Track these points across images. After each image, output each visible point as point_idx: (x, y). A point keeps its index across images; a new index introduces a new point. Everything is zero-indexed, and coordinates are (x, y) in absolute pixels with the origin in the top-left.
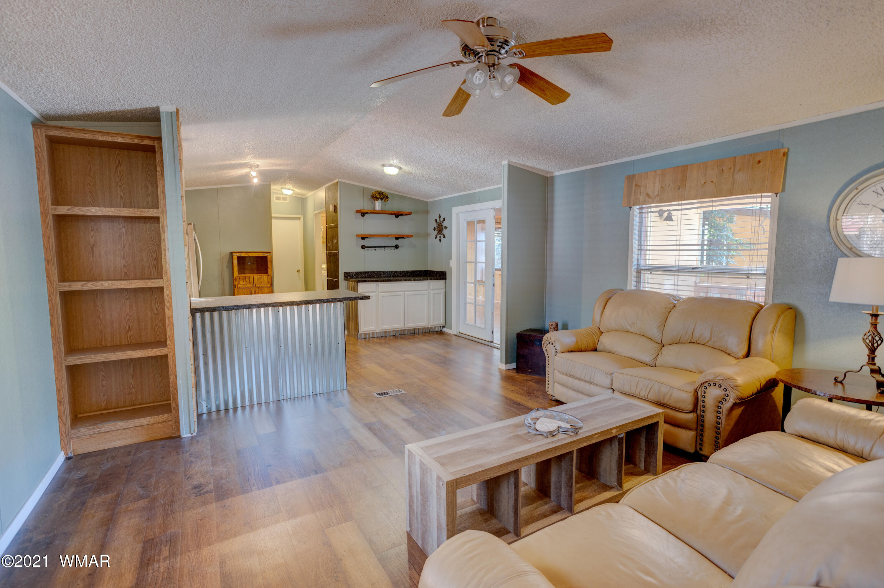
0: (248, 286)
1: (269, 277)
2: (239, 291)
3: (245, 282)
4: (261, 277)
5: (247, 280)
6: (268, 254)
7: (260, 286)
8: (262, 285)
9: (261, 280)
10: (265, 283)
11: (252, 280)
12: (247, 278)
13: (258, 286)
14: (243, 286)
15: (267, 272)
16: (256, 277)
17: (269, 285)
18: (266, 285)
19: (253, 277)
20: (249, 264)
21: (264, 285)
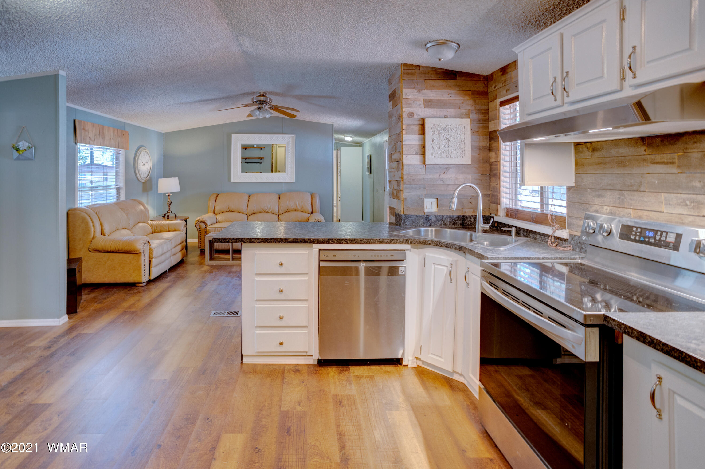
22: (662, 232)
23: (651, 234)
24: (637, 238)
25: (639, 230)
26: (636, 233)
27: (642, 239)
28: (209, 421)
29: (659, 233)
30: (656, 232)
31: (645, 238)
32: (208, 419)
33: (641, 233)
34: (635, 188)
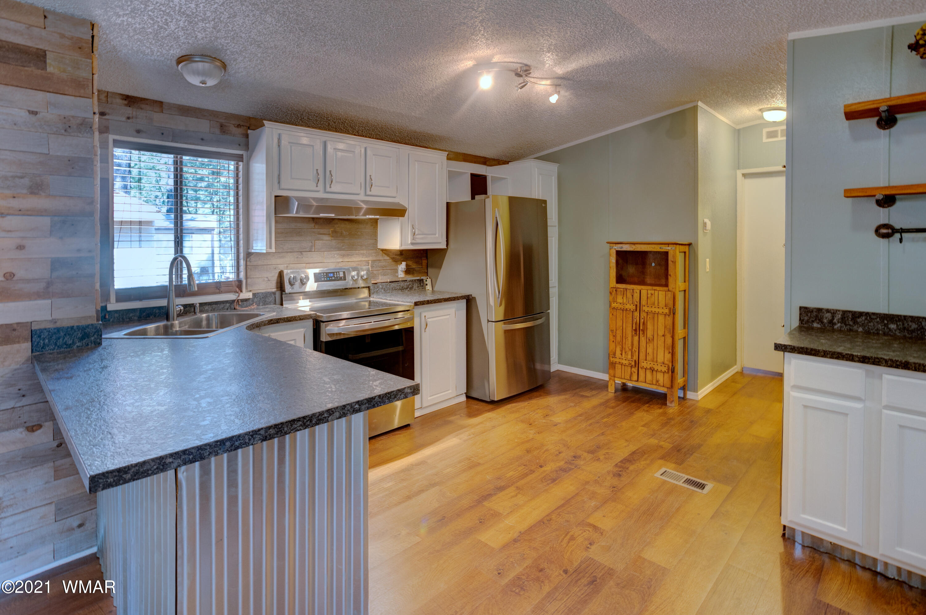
0: (628, 306)
1: (670, 295)
2: (615, 314)
3: (625, 298)
4: (653, 292)
5: (629, 295)
6: (669, 248)
7: (650, 309)
8: (653, 310)
9: (653, 299)
10: (660, 305)
11: (636, 296)
12: (628, 291)
13: (646, 309)
14: (620, 306)
15: (666, 285)
16: (644, 293)
17: (667, 311)
18: (661, 311)
19: (638, 292)
20: (653, 264)
21: (657, 310)
22: (336, 272)
23: (332, 275)
24: (326, 279)
25: (325, 274)
26: (324, 276)
27: (328, 279)
28: (481, 519)
29: (335, 273)
30: (333, 273)
31: (329, 278)
32: (480, 522)
33: (326, 275)
34: (307, 250)
